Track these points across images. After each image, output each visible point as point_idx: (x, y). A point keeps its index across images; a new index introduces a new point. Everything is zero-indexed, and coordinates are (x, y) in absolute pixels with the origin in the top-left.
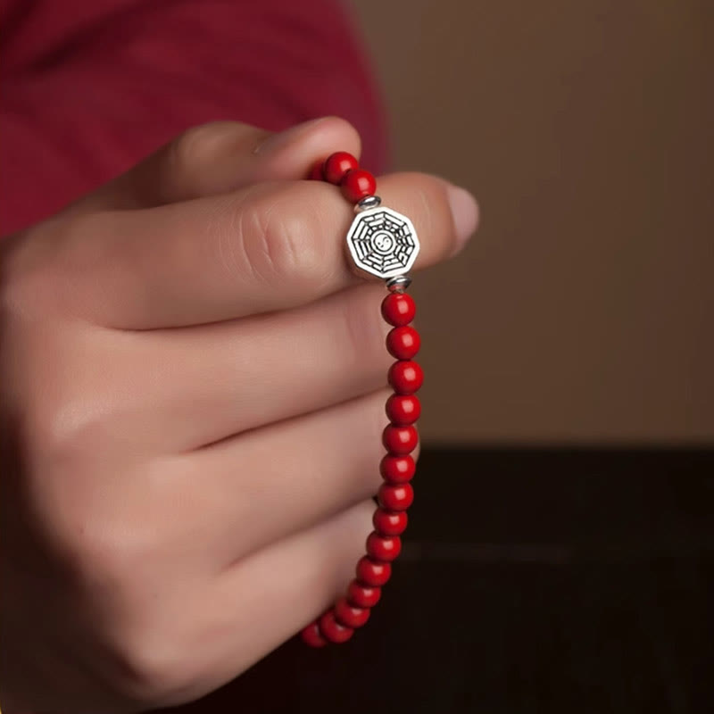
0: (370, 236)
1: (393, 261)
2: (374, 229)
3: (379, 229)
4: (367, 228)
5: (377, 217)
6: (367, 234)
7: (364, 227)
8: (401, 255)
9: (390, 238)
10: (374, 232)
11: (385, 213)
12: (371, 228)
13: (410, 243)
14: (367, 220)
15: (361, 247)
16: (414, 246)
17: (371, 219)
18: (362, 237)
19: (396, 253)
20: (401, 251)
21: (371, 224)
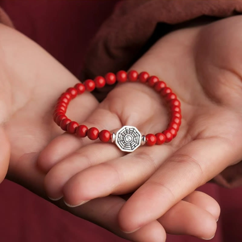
0: (125, 142)
1: (136, 139)
2: (123, 139)
3: (124, 138)
4: (121, 142)
5: (119, 136)
6: (124, 143)
7: (121, 143)
8: (135, 135)
9: (128, 136)
10: (124, 140)
11: (119, 133)
12: (122, 140)
13: (132, 130)
14: (119, 140)
15: (127, 147)
16: (134, 129)
17: (119, 139)
18: (124, 145)
19: (134, 136)
20: (134, 134)
21: (121, 140)
